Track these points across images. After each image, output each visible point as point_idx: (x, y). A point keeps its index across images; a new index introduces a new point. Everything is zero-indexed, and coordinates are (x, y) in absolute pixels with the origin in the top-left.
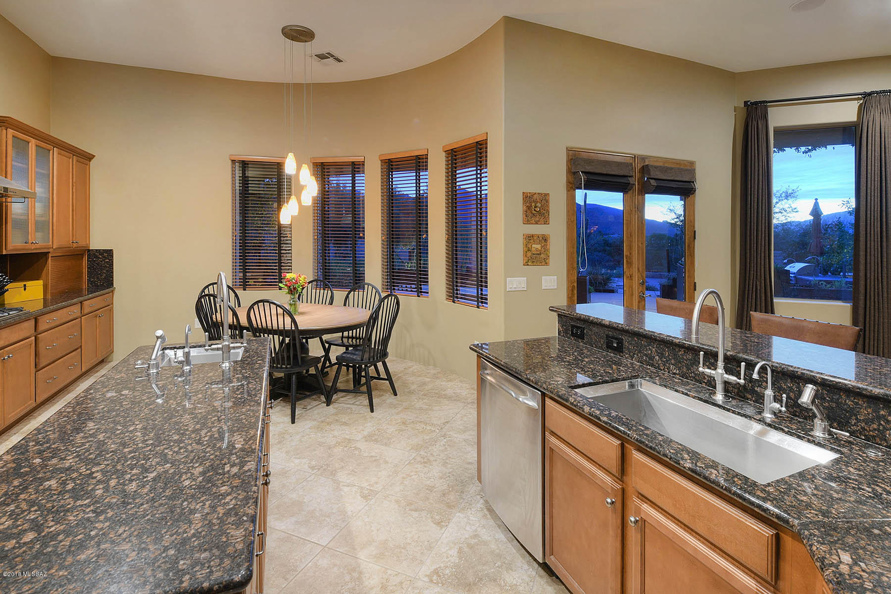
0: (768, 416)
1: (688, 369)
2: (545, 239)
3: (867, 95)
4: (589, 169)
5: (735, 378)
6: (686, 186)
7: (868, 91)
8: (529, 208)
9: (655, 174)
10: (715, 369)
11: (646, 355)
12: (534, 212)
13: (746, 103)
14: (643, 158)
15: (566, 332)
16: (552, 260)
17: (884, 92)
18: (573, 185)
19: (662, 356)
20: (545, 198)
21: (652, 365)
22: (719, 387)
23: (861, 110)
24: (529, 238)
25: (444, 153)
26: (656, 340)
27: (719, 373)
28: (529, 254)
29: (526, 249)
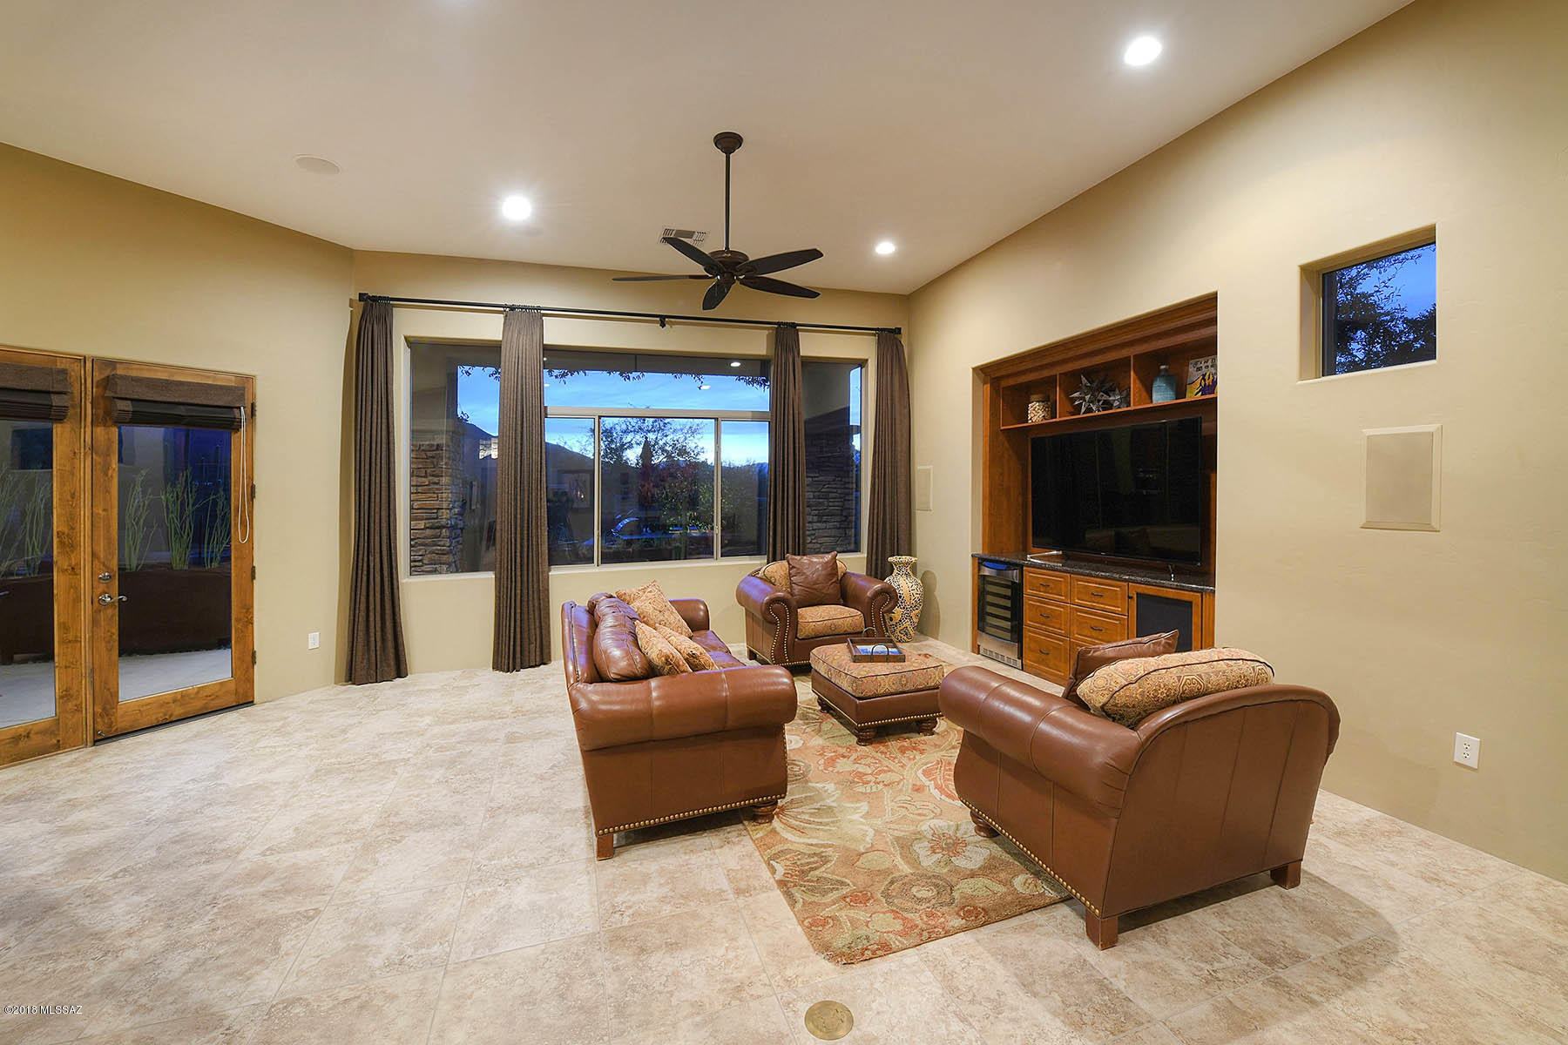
3: (513, 309)
7: (515, 304)
13: (360, 295)
14: (110, 363)
23: (508, 326)
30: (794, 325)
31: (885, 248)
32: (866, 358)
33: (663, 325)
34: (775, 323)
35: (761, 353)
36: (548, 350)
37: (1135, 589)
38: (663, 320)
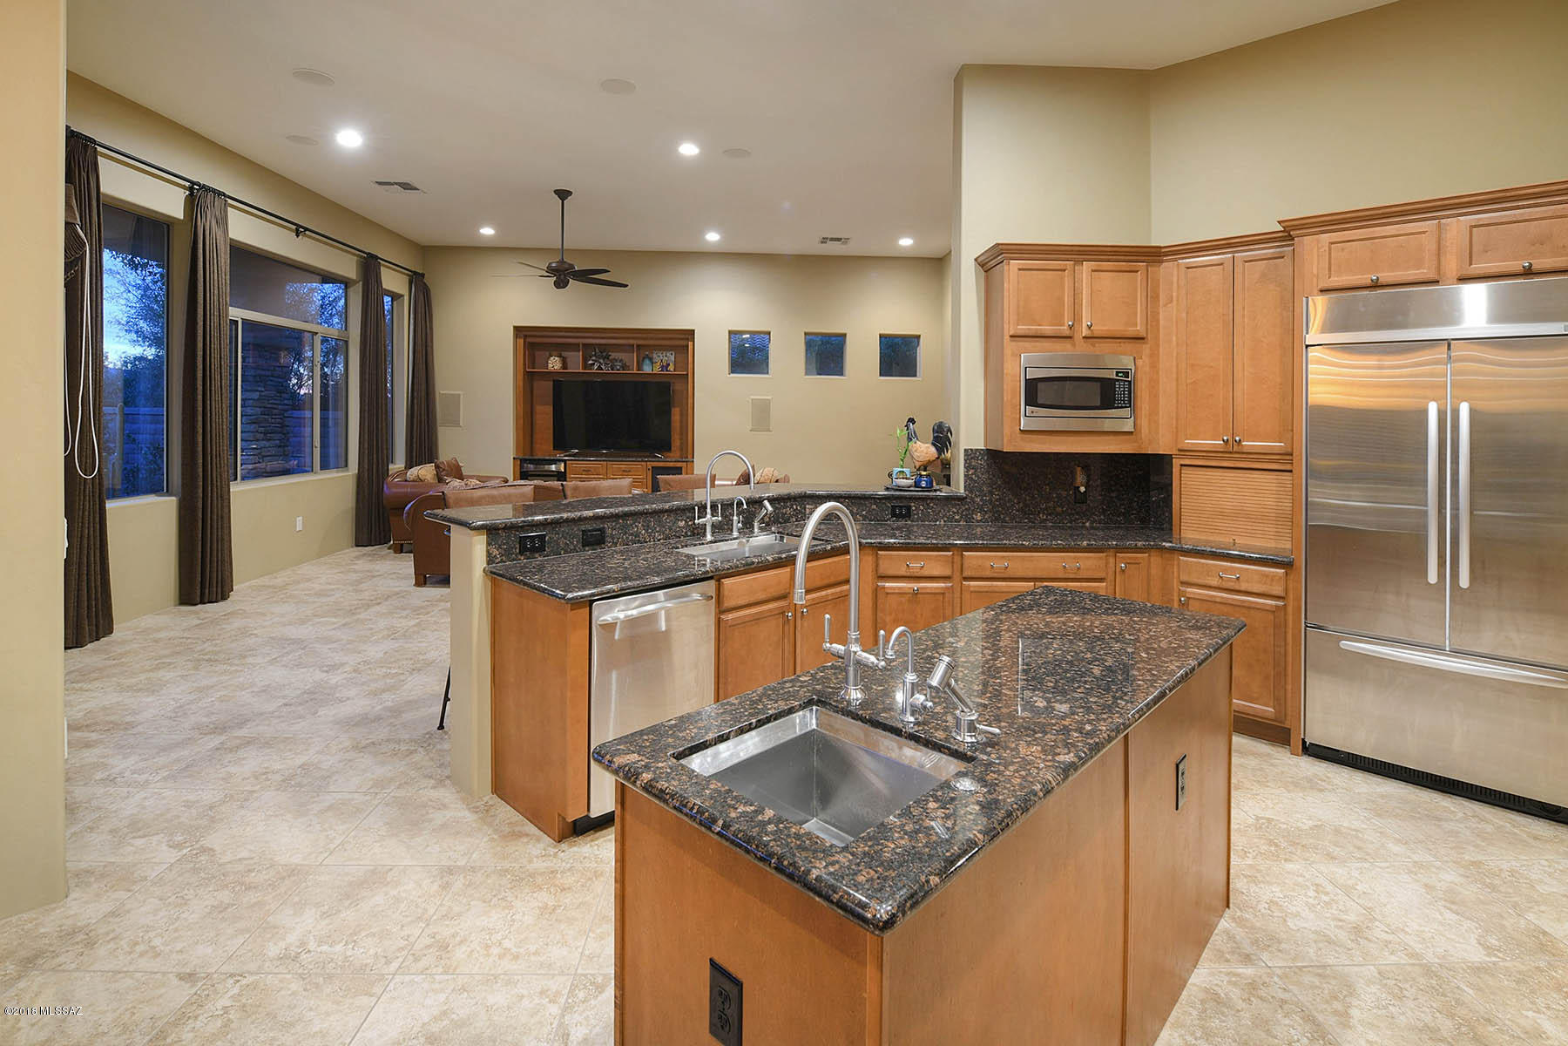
1: (670, 529)
5: (716, 518)
10: (705, 517)
15: (508, 553)
17: (218, 192)
21: (639, 541)
22: (709, 530)
23: (192, 207)
27: (709, 520)
30: (377, 258)
32: (404, 294)
33: (298, 235)
34: (365, 253)
35: (352, 276)
37: (650, 465)
38: (300, 230)
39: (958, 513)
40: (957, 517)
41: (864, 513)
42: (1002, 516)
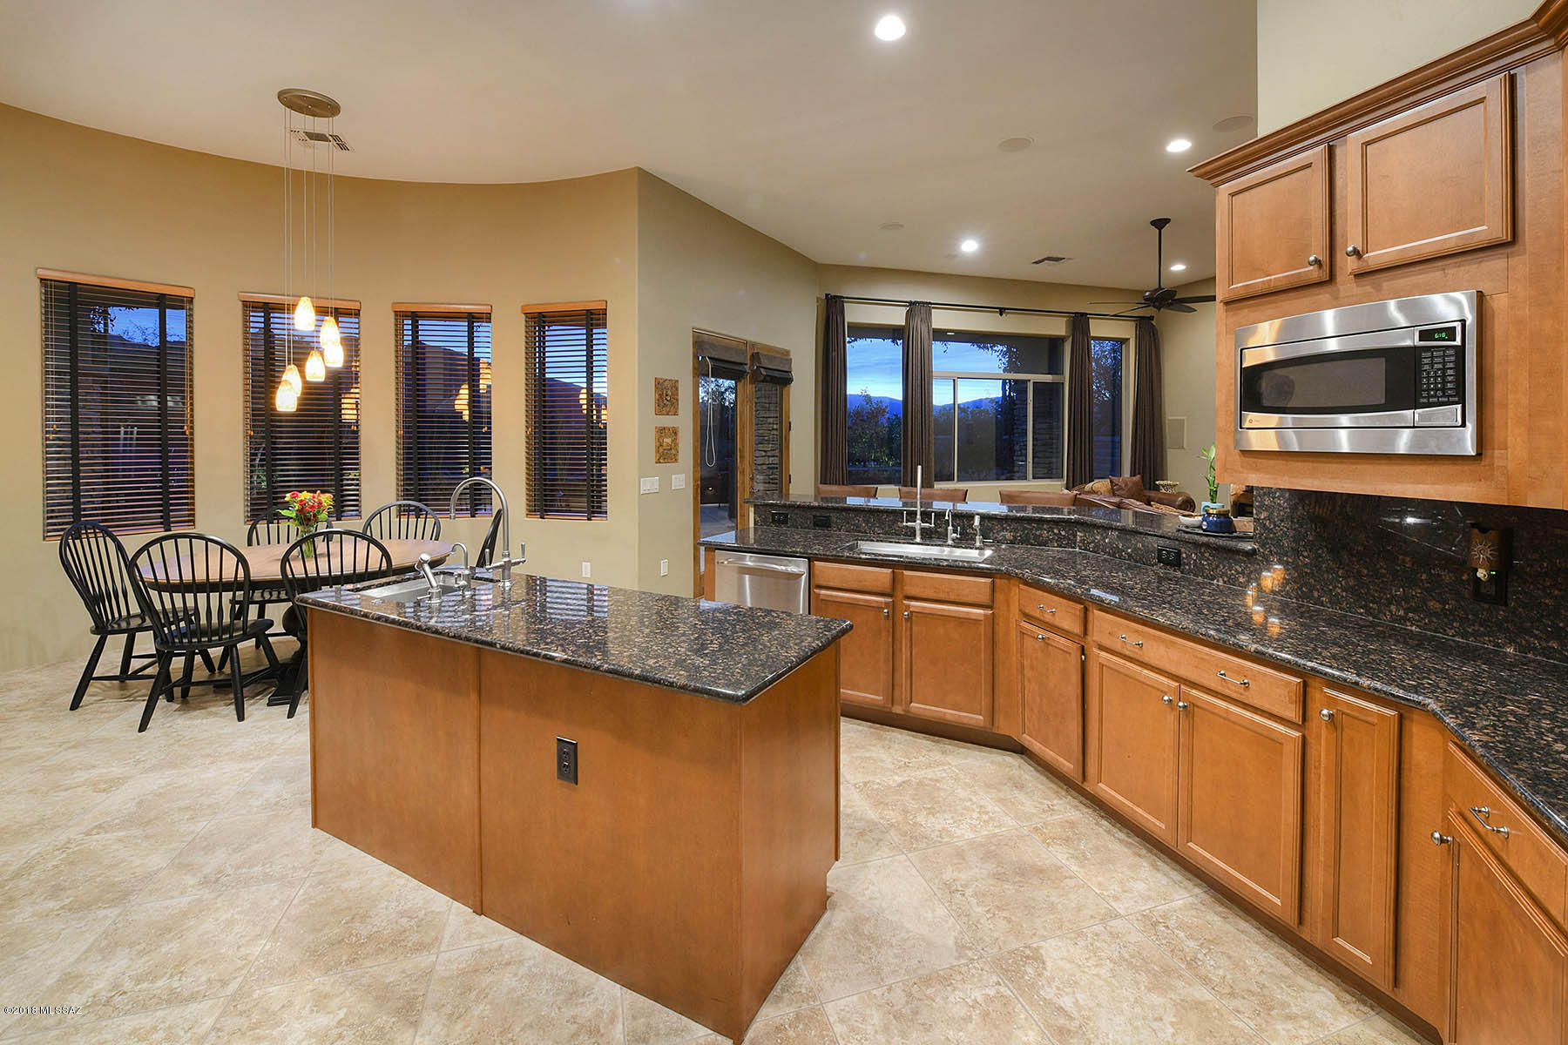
0: (950, 542)
1: (890, 527)
2: (675, 432)
3: (911, 304)
4: (714, 355)
5: (928, 524)
6: (783, 375)
7: (913, 300)
8: (661, 395)
9: (765, 363)
10: (915, 521)
11: (854, 525)
12: (665, 401)
13: (827, 295)
14: (753, 345)
15: (765, 521)
16: (680, 456)
17: (923, 303)
18: (700, 372)
19: (867, 522)
20: (675, 385)
21: (859, 531)
22: (918, 533)
23: (909, 315)
24: (661, 431)
25: (524, 316)
26: (864, 511)
27: (918, 524)
28: (661, 450)
29: (658, 444)
30: (1084, 315)
31: (1178, 267)
32: (1128, 337)
33: (1001, 315)
34: (1072, 313)
35: (1061, 334)
36: (935, 331)
38: (1002, 311)
39: (1243, 573)
40: (1241, 580)
41: (1129, 550)
42: (1316, 594)
